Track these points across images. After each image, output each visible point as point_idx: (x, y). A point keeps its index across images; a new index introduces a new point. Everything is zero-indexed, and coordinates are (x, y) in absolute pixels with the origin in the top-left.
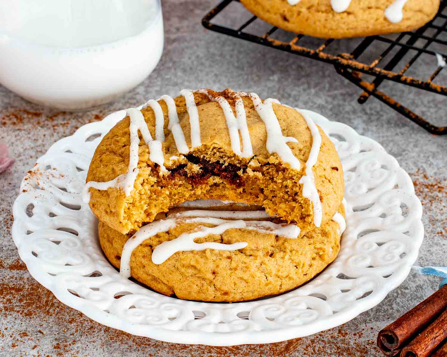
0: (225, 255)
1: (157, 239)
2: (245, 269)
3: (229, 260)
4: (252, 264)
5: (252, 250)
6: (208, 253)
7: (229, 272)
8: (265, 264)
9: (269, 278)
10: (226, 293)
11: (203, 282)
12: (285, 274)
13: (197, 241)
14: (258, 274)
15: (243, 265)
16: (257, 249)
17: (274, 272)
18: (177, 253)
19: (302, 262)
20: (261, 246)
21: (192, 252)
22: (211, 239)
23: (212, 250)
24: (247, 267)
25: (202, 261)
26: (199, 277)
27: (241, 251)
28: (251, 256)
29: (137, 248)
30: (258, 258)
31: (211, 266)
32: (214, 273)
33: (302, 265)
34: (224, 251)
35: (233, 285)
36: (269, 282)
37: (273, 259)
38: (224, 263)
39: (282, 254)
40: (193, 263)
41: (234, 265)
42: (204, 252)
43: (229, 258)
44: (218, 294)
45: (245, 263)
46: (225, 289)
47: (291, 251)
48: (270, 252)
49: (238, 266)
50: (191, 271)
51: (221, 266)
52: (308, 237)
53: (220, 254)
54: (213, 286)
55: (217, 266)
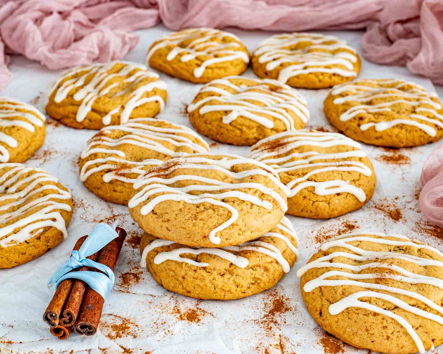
0: (193, 268)
1: (162, 249)
2: (202, 280)
3: (195, 272)
4: (207, 277)
5: (211, 269)
6: (184, 265)
7: (192, 279)
8: (215, 280)
9: (217, 289)
10: (189, 292)
11: (177, 282)
12: (227, 289)
13: (181, 256)
14: (209, 285)
15: (202, 277)
16: (214, 269)
17: (220, 287)
18: (168, 260)
19: (242, 284)
20: (218, 268)
21: (176, 262)
22: (190, 257)
23: (187, 264)
24: (204, 279)
25: (179, 269)
26: (176, 278)
27: (204, 268)
28: (209, 272)
29: (151, 252)
30: (213, 275)
31: (183, 273)
32: (183, 278)
33: (241, 286)
34: (193, 266)
35: (193, 288)
36: (216, 291)
37: (222, 278)
38: (191, 273)
39: (229, 276)
40: (173, 269)
41: (196, 275)
42: (182, 263)
43: (195, 271)
44: (184, 291)
45: (203, 276)
46: (188, 289)
47: (236, 276)
48: (222, 273)
49: (198, 277)
50: (172, 273)
51: (188, 275)
52: (253, 269)
53: (190, 267)
54: (181, 285)
55: (186, 274)
